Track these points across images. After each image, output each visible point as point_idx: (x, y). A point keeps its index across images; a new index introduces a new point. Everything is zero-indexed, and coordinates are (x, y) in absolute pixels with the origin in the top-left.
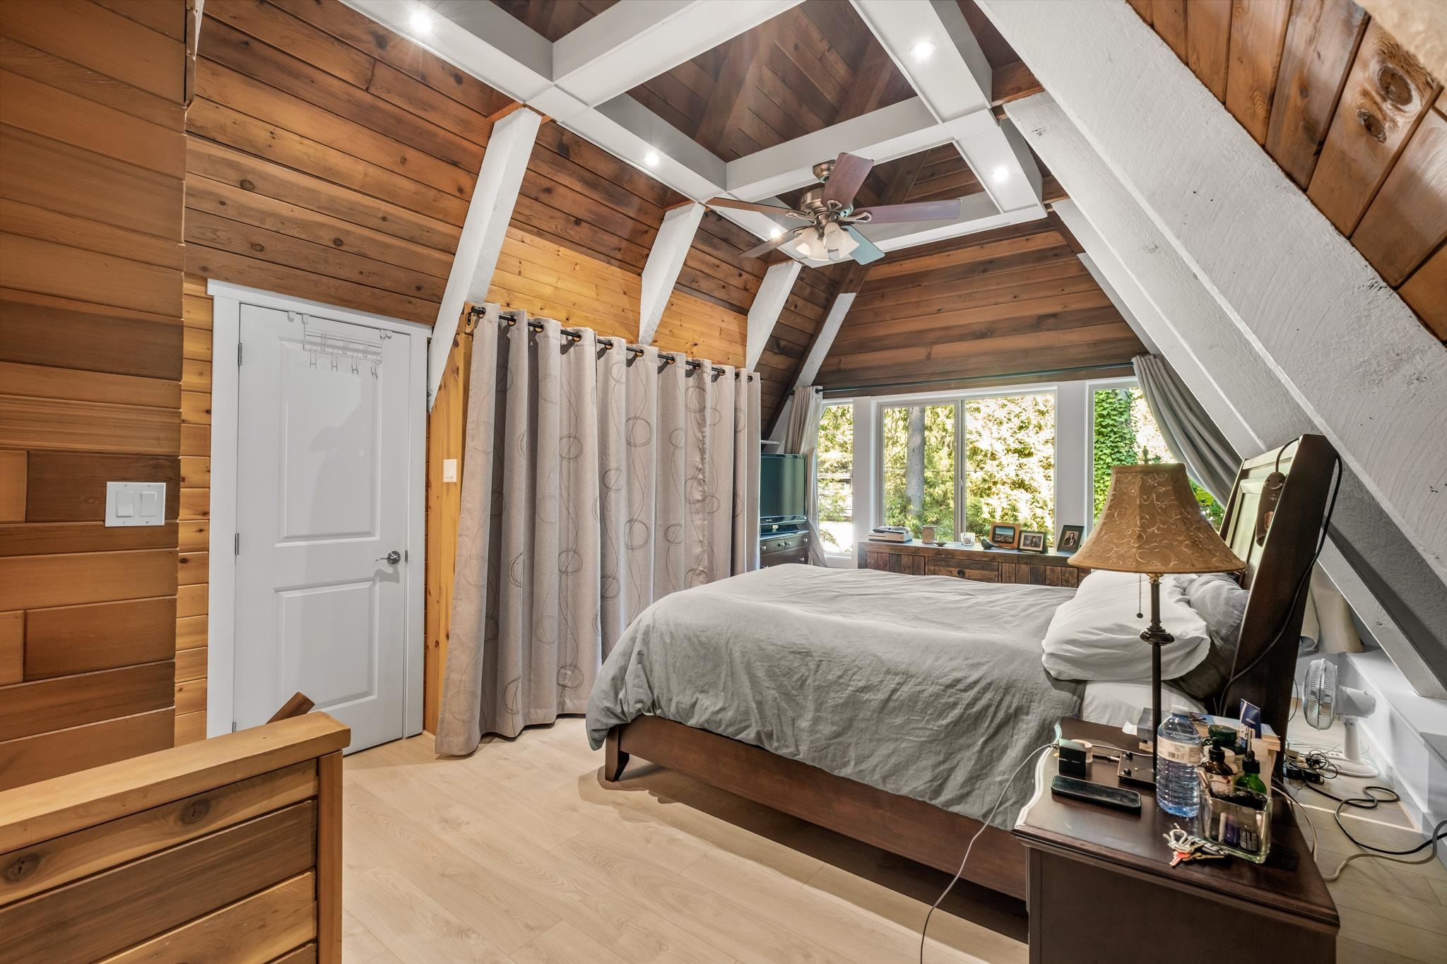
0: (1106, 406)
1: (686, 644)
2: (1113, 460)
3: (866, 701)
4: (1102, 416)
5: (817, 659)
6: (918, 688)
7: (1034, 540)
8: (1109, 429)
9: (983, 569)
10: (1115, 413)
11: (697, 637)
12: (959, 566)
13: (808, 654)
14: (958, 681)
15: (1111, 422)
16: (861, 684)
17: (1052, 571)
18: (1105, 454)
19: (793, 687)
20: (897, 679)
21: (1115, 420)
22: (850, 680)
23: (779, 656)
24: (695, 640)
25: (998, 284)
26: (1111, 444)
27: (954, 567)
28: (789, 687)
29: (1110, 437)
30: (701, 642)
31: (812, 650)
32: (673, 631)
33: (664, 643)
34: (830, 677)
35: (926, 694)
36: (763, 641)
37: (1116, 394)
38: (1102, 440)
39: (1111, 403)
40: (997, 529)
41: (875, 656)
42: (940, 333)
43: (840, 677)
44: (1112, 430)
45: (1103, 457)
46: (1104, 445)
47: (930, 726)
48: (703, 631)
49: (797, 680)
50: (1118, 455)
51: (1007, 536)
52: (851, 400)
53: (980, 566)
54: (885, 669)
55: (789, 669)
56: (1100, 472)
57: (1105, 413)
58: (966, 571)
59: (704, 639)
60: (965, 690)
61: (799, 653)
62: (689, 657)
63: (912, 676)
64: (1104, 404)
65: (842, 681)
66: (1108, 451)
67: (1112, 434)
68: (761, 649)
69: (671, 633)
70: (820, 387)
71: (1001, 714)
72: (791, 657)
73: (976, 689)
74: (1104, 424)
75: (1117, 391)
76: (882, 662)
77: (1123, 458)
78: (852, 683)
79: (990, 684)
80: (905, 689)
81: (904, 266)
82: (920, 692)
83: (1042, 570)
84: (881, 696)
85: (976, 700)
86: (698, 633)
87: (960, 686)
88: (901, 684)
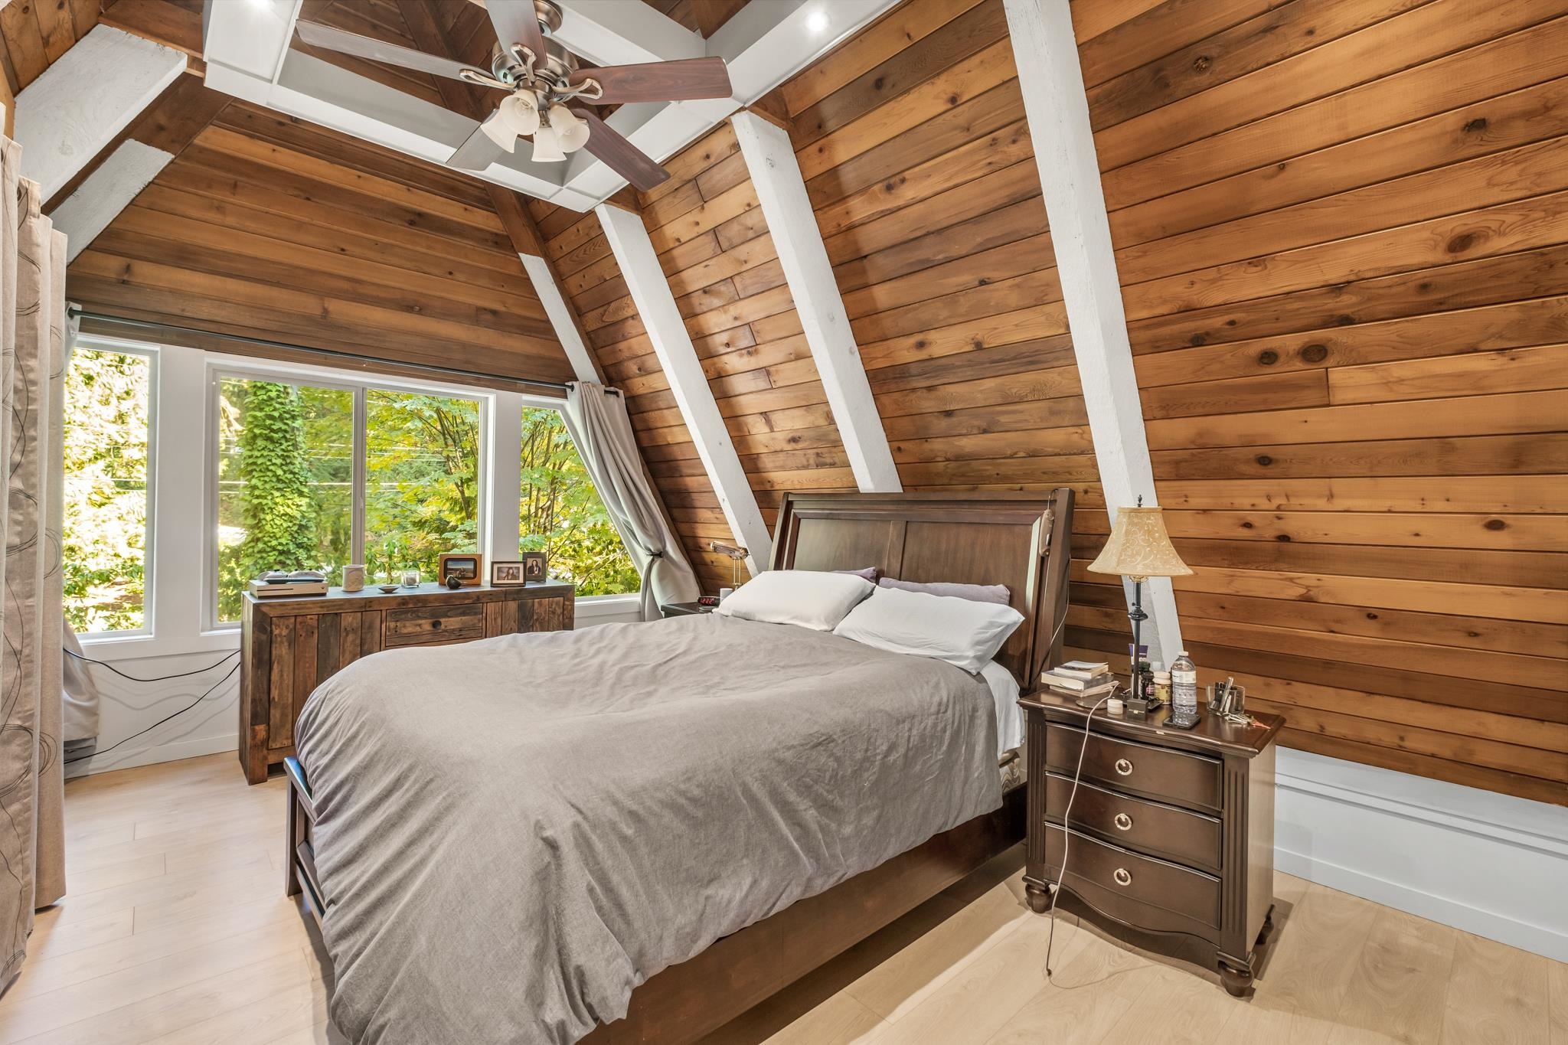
0: (278, 406)
1: (668, 816)
2: (285, 472)
3: (893, 763)
4: (272, 418)
5: (840, 741)
6: (922, 726)
7: (511, 571)
8: (280, 435)
9: (464, 614)
10: (288, 416)
11: (683, 793)
12: (432, 616)
13: (830, 739)
14: (940, 704)
15: (284, 427)
16: (884, 748)
17: (540, 604)
18: (274, 464)
19: (828, 791)
20: (907, 726)
21: (286, 424)
22: (875, 749)
23: (803, 761)
24: (682, 801)
25: (429, 247)
26: (280, 453)
27: (426, 618)
28: (825, 794)
29: (281, 444)
30: (693, 800)
31: (831, 733)
32: (634, 807)
33: (624, 839)
34: (859, 756)
35: (929, 729)
36: (777, 750)
37: (288, 393)
38: (271, 447)
39: (282, 404)
40: (449, 563)
41: (881, 711)
42: (344, 285)
43: (867, 751)
44: (284, 437)
45: (271, 468)
46: (273, 454)
47: (939, 757)
48: (689, 779)
49: (831, 778)
50: (291, 467)
51: (464, 570)
52: (156, 347)
53: (460, 611)
54: (894, 721)
55: (819, 770)
56: (268, 486)
57: (276, 414)
58: (442, 620)
59: (696, 792)
60: (946, 711)
61: (820, 744)
62: (680, 837)
63: (914, 717)
64: (274, 402)
65: (869, 754)
66: (279, 461)
67: (283, 441)
68: (780, 762)
69: (632, 813)
70: (78, 307)
71: (967, 718)
72: (814, 753)
73: (951, 706)
74: (275, 427)
75: (289, 390)
76: (889, 715)
77: (296, 470)
78: (878, 751)
79: (954, 697)
80: (914, 732)
81: (276, 154)
82: (925, 729)
83: (530, 604)
84: (902, 750)
85: (954, 715)
86: (682, 787)
87: (943, 709)
88: (910, 730)
